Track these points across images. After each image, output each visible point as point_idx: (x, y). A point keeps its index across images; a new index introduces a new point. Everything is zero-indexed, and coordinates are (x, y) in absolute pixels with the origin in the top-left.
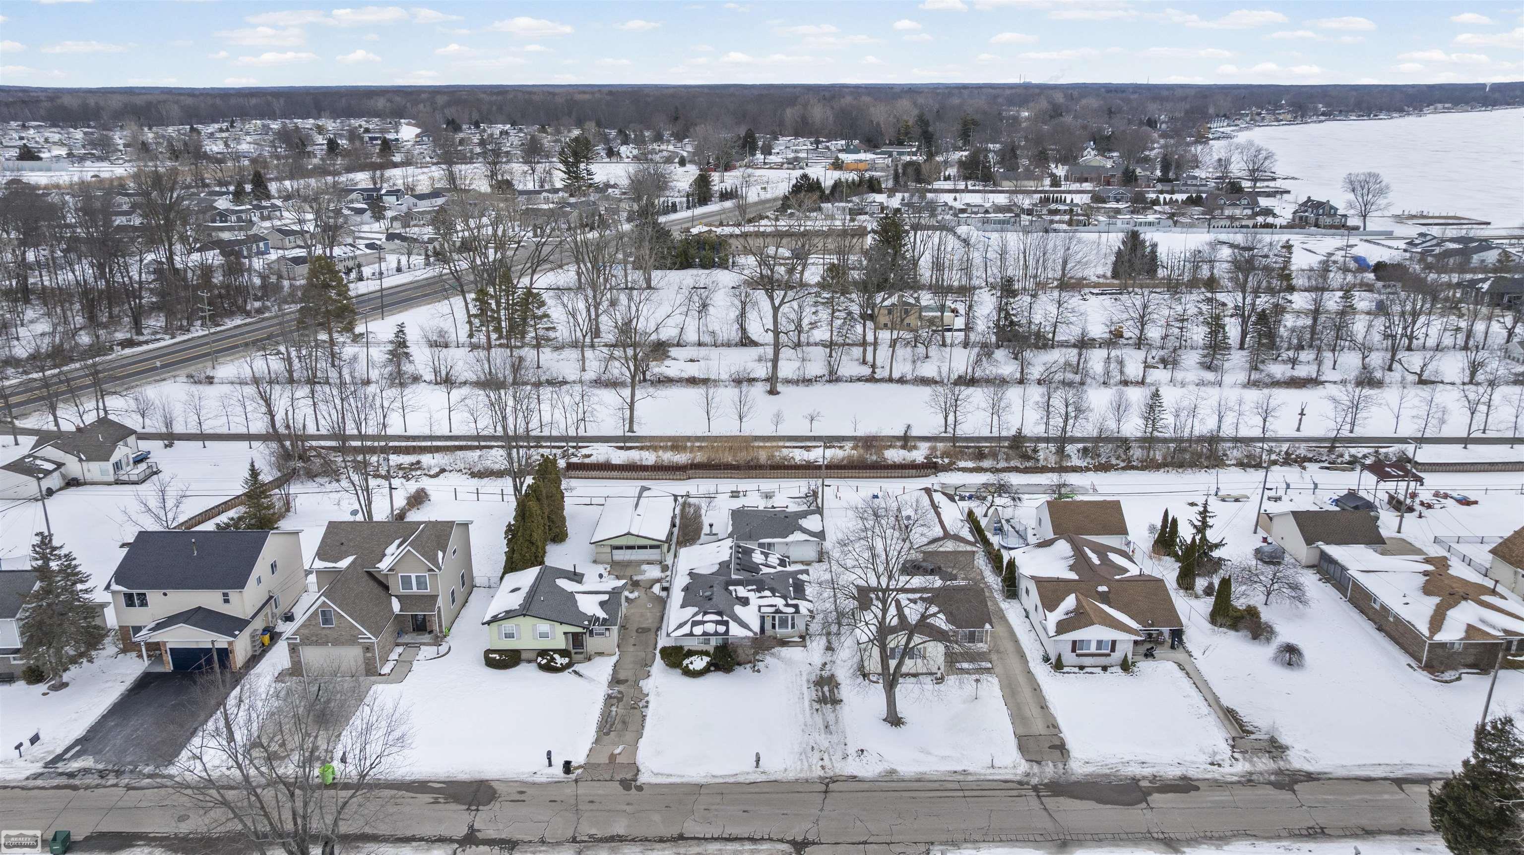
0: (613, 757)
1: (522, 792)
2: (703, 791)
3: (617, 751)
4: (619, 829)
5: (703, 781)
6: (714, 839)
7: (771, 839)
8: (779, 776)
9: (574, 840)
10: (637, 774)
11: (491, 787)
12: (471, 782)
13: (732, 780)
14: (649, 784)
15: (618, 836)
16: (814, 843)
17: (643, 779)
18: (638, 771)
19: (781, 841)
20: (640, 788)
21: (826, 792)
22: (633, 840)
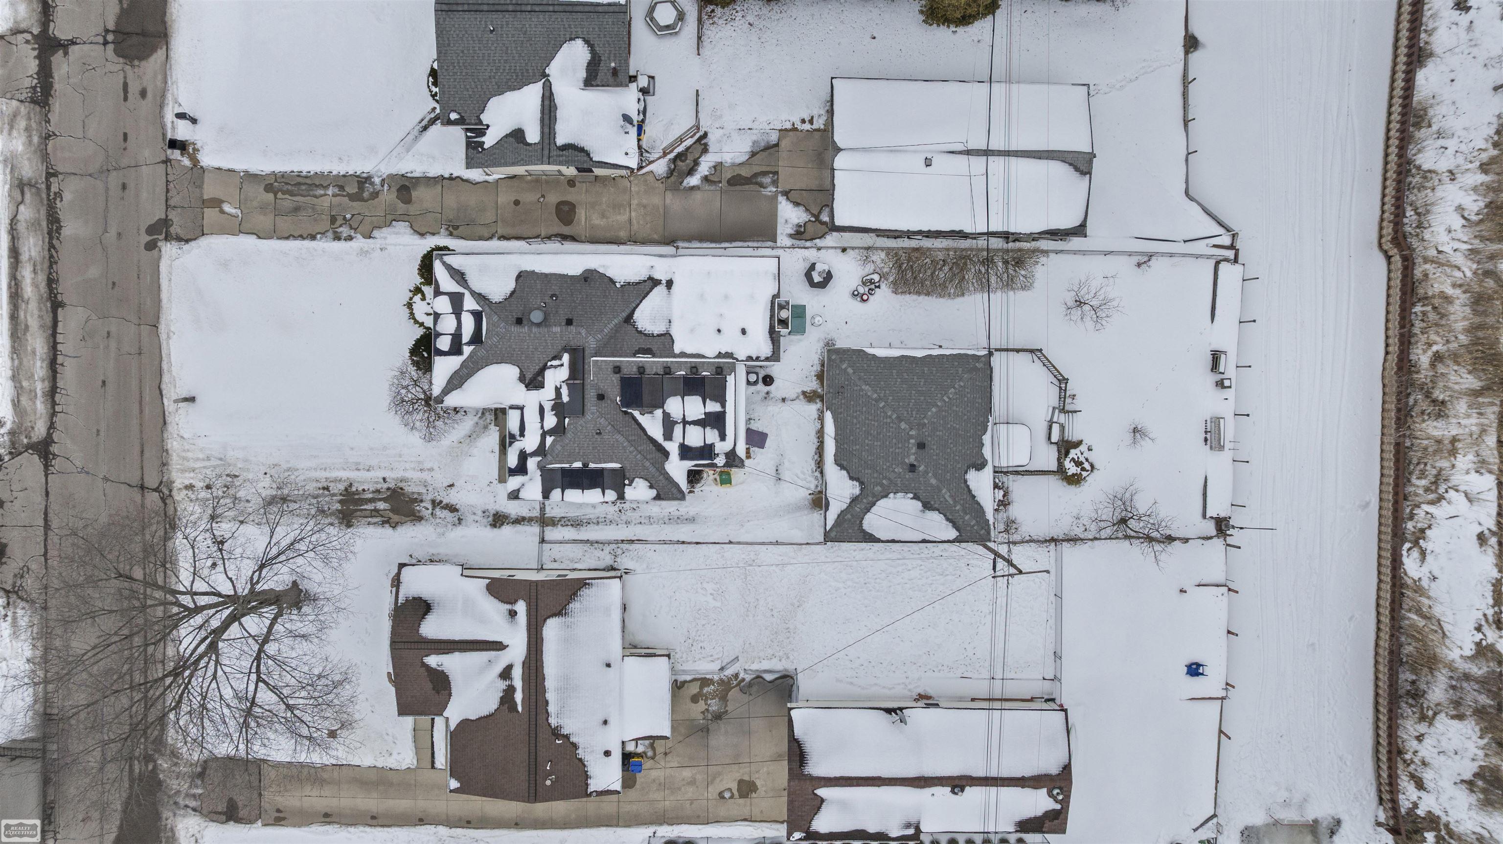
0: (217, 203)
1: (143, 94)
2: (145, 330)
3: (227, 208)
4: (71, 228)
5: (162, 328)
6: (54, 347)
7: (54, 414)
8: (171, 428)
9: (51, 174)
10: (179, 239)
11: (153, 50)
12: (164, 23)
13: (165, 366)
14: (160, 257)
15: (59, 228)
16: (46, 466)
17: (169, 250)
18: (187, 241)
19: (52, 426)
20: (151, 246)
21: (142, 487)
22: (52, 246)
